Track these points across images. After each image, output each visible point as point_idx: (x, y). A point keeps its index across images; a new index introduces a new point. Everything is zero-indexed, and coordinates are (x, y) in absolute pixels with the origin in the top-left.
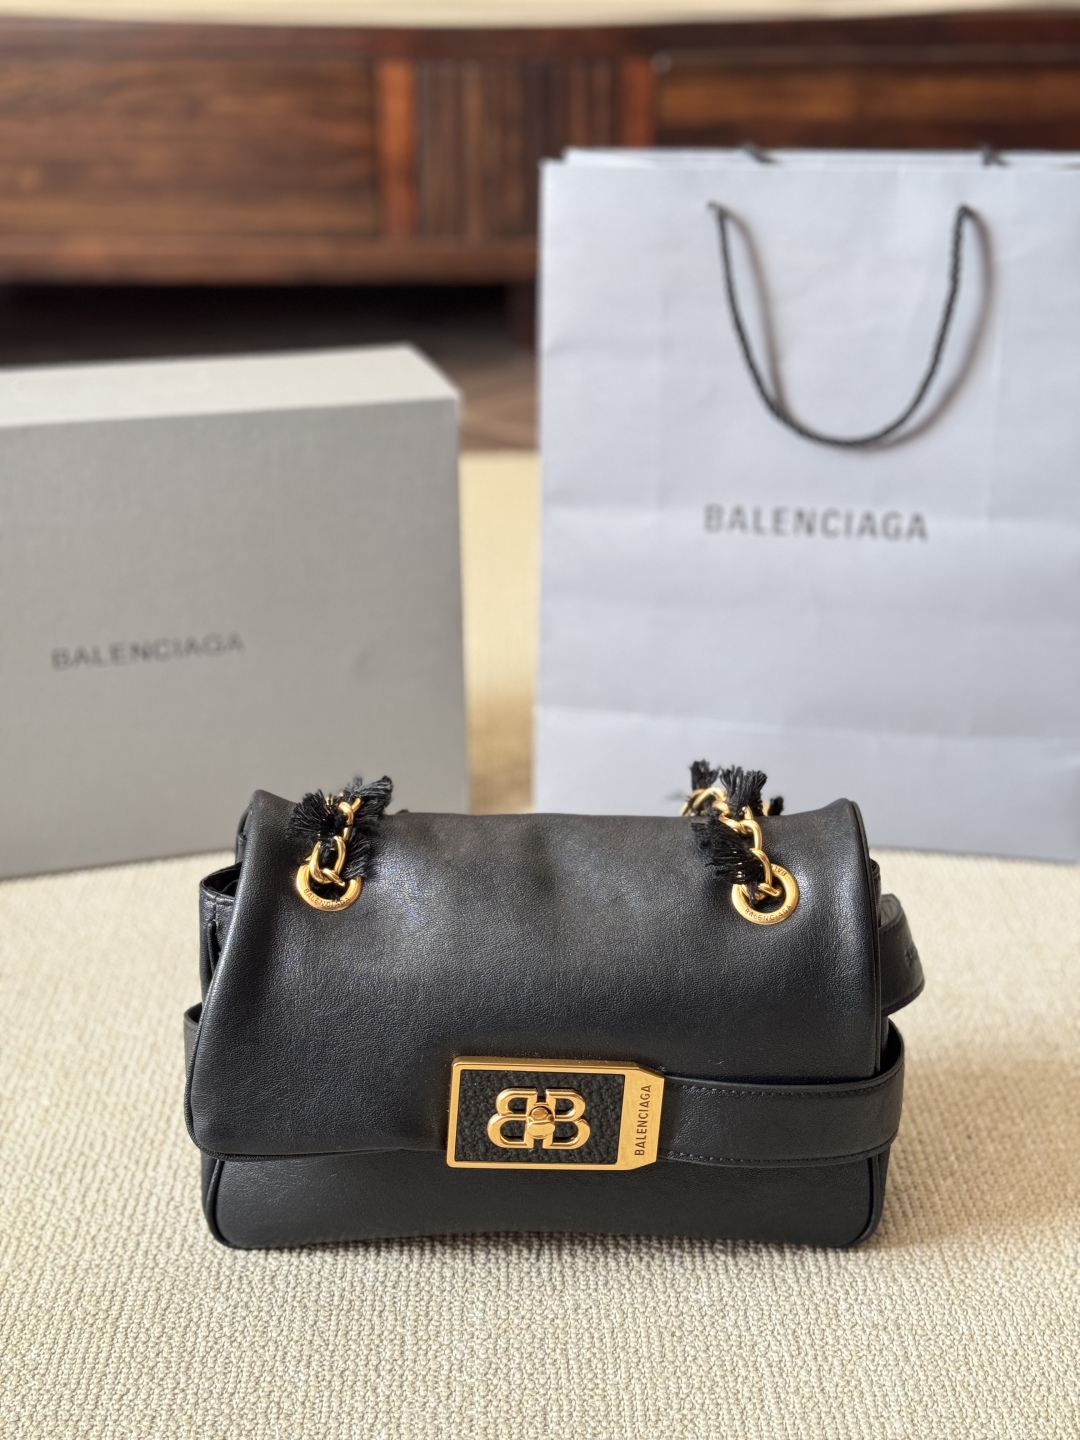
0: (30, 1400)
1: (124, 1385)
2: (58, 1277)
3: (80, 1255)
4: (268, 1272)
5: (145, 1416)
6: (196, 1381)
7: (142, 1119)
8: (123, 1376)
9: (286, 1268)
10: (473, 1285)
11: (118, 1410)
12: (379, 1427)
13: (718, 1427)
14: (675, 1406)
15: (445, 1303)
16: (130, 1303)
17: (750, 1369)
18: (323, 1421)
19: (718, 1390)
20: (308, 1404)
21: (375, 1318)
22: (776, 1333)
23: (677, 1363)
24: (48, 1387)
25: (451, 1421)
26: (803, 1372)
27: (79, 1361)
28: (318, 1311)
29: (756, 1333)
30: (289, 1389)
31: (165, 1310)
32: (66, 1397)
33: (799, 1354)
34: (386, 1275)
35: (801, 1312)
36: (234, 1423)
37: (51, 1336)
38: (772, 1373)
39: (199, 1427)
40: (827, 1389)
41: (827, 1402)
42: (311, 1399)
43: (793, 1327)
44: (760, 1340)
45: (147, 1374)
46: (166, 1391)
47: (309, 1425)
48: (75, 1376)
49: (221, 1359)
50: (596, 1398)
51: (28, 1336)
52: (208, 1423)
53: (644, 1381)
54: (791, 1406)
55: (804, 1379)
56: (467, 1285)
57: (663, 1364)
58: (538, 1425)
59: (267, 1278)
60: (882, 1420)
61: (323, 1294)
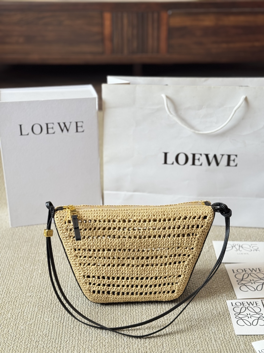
0: (46, 342)
1: (67, 339)
2: (48, 313)
3: (53, 308)
4: (96, 312)
5: (72, 346)
6: (83, 338)
7: (63, 276)
8: (66, 337)
9: (100, 311)
10: (143, 314)
11: (66, 345)
12: (125, 348)
13: (202, 347)
14: (192, 342)
15: (137, 319)
16: (65, 319)
17: (208, 334)
18: (113, 347)
19: (201, 338)
20: (109, 343)
21: (122, 323)
22: (213, 325)
23: (192, 332)
24: (49, 339)
25: (142, 347)
26: (220, 334)
27: (55, 333)
28: (109, 321)
29: (209, 325)
30: (104, 339)
31: (74, 321)
32: (54, 342)
33: (219, 330)
34: (123, 312)
35: (218, 320)
36: (93, 348)
37: (48, 327)
38: (213, 334)
39: (85, 349)
40: (226, 338)
41: (226, 341)
42: (109, 342)
43: (217, 324)
44: (209, 327)
45: (71, 336)
46: (76, 340)
47: (110, 348)
48: (55, 337)
49: (88, 333)
50: (174, 340)
51: (43, 327)
52: (87, 348)
53: (184, 336)
54: (218, 342)
55: (221, 336)
56: (142, 314)
57: (188, 333)
58: (161, 347)
59: (96, 313)
60: (239, 345)
61: (109, 317)
